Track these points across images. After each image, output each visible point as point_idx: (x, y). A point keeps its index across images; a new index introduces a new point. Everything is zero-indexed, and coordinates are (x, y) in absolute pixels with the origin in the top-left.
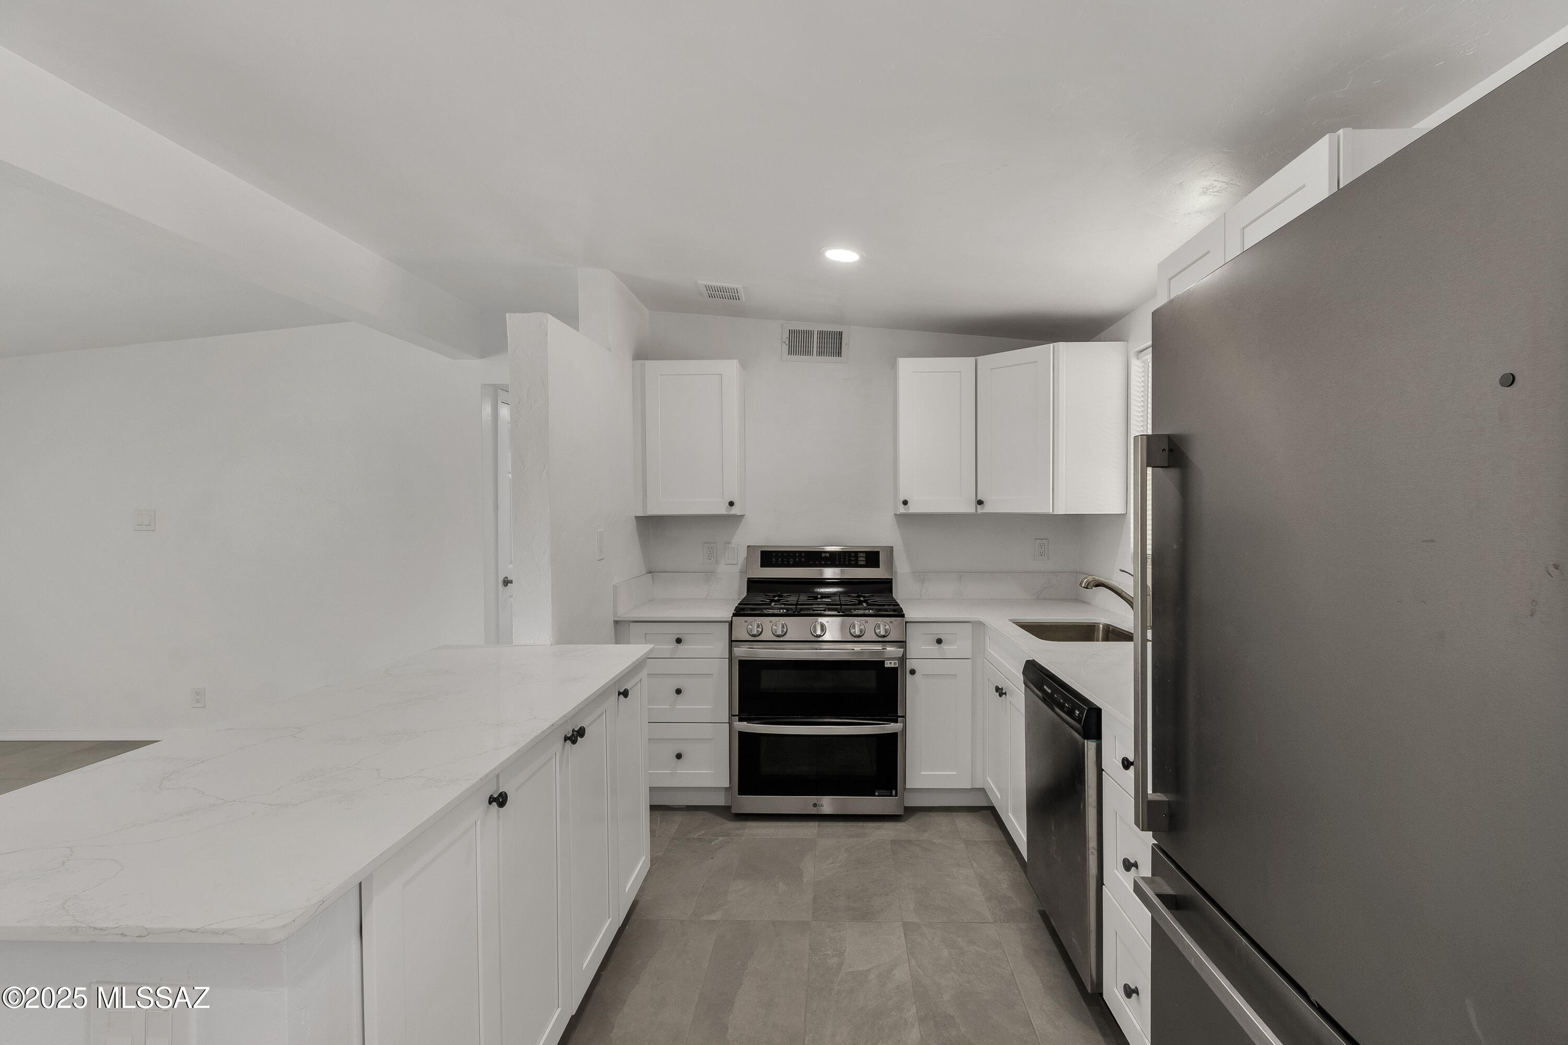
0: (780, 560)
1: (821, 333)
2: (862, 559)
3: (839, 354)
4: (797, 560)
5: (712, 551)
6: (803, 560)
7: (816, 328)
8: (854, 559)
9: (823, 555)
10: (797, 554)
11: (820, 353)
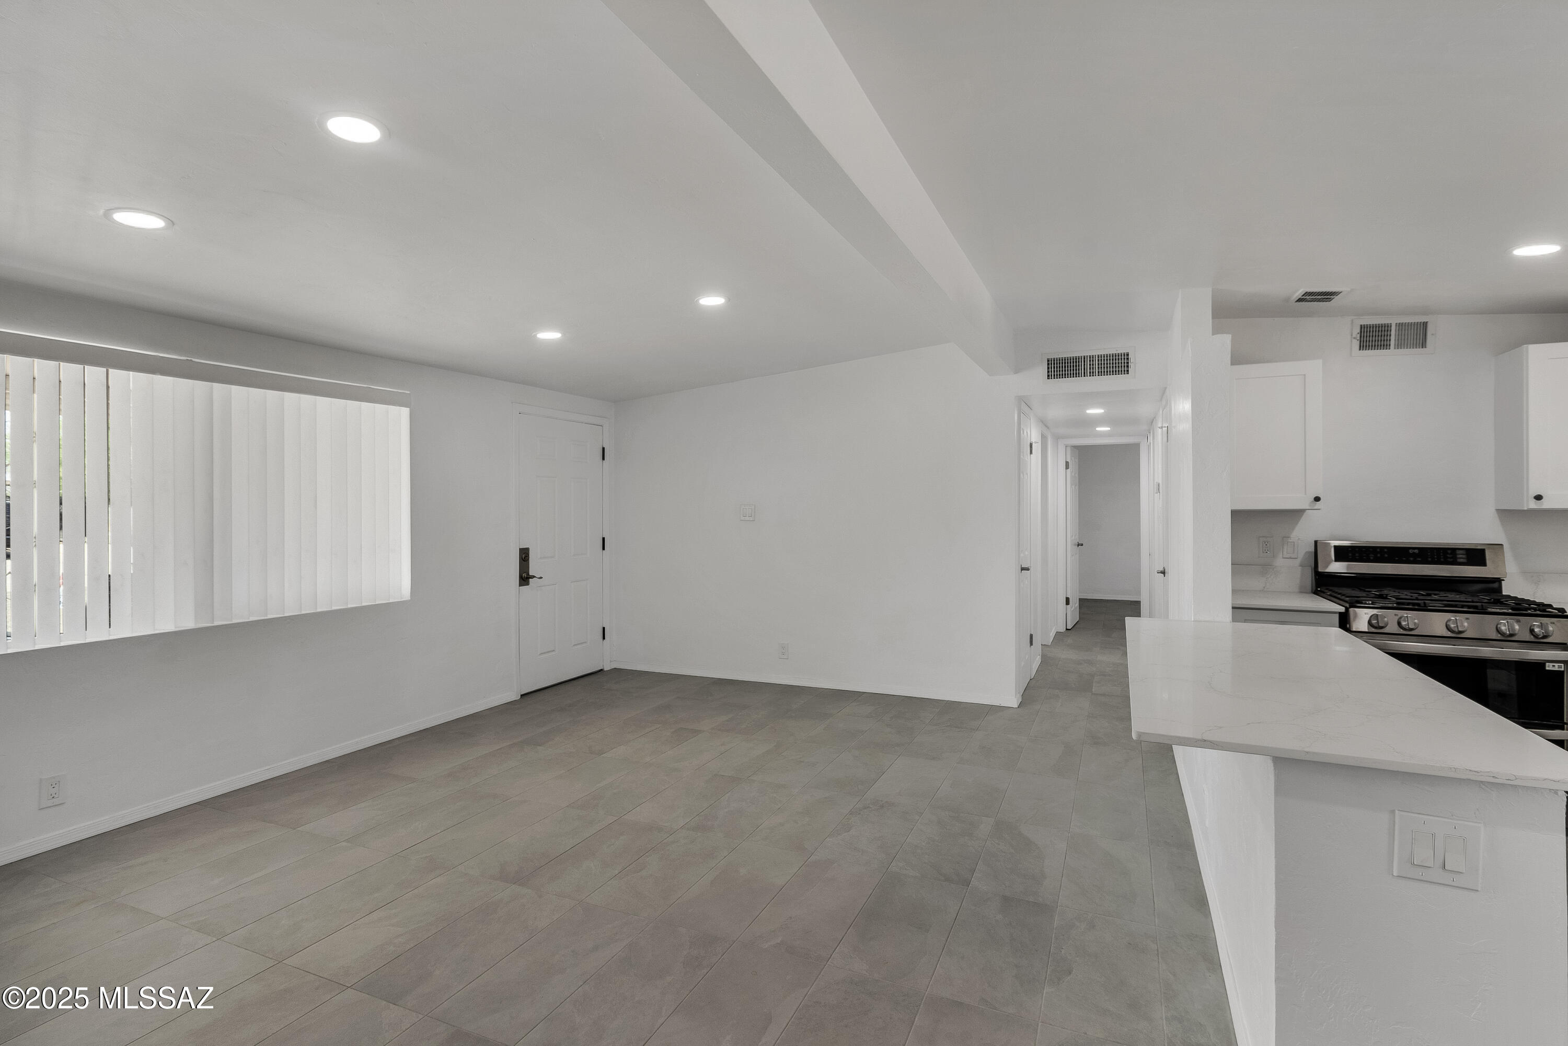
0: (1357, 555)
1: (1400, 326)
2: (1461, 557)
3: (1424, 345)
4: (1379, 555)
5: (1268, 544)
6: (1386, 556)
7: (1393, 321)
8: (1451, 556)
9: (1411, 551)
10: (1378, 550)
11: (1398, 346)
